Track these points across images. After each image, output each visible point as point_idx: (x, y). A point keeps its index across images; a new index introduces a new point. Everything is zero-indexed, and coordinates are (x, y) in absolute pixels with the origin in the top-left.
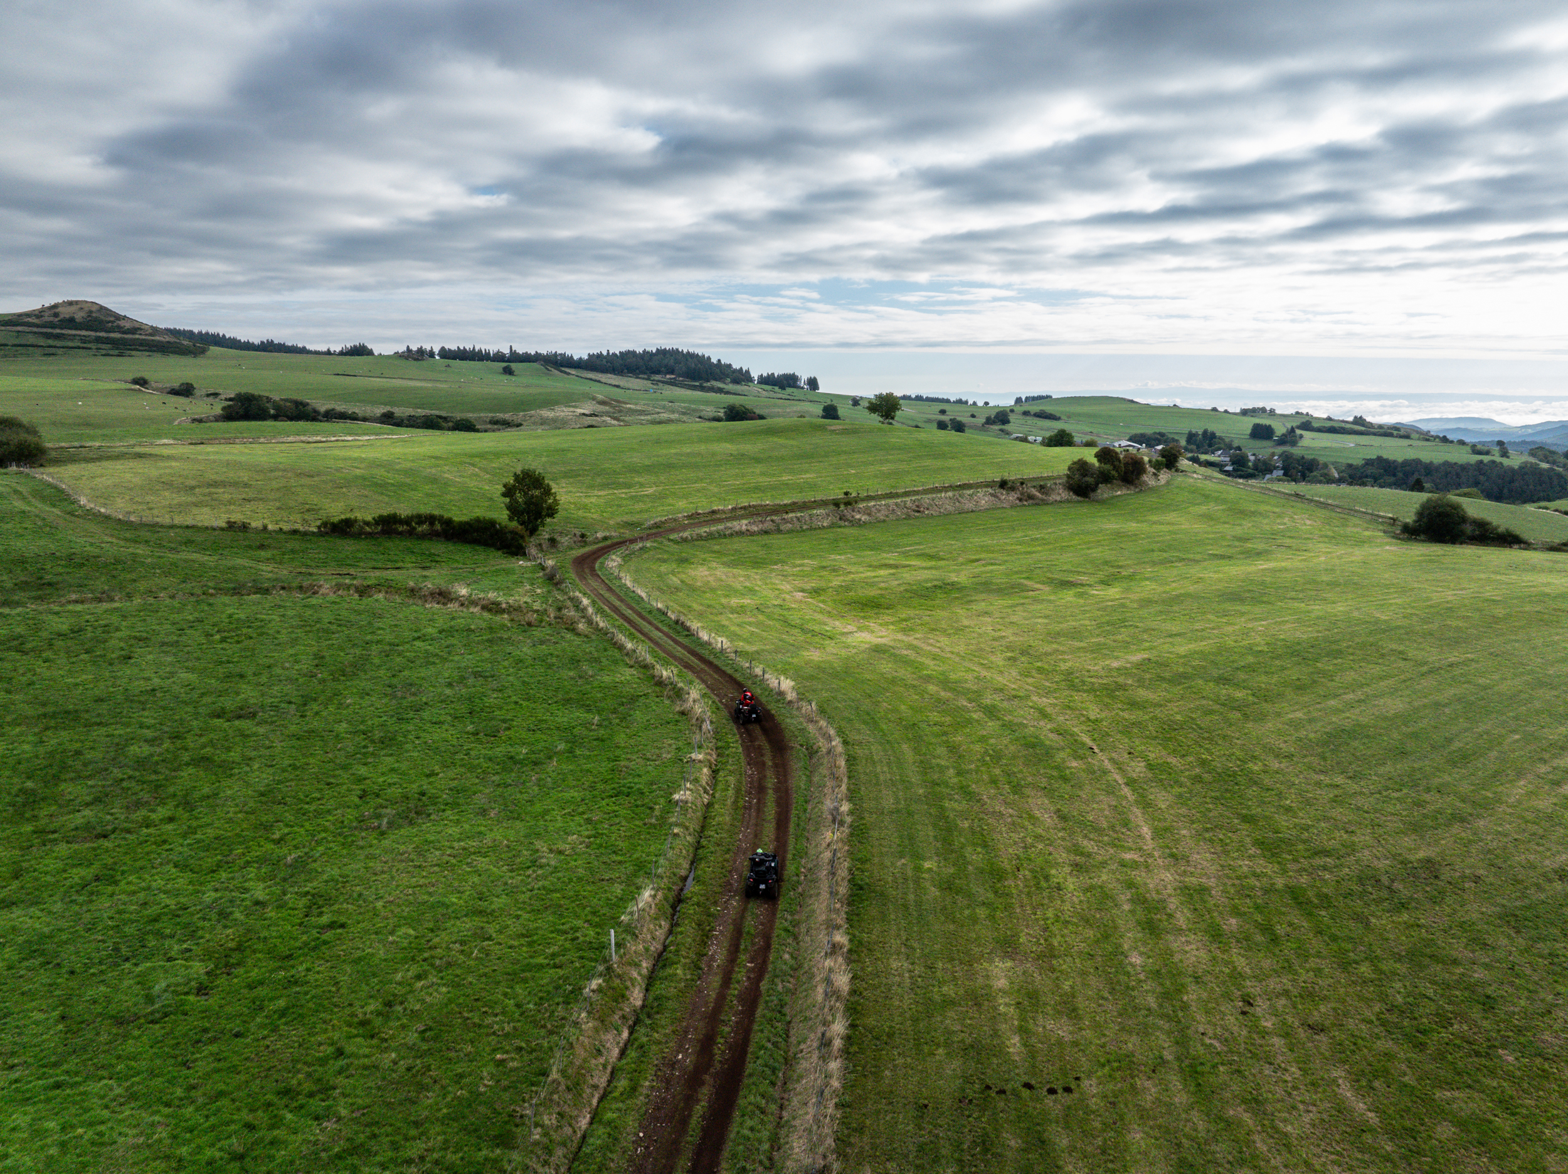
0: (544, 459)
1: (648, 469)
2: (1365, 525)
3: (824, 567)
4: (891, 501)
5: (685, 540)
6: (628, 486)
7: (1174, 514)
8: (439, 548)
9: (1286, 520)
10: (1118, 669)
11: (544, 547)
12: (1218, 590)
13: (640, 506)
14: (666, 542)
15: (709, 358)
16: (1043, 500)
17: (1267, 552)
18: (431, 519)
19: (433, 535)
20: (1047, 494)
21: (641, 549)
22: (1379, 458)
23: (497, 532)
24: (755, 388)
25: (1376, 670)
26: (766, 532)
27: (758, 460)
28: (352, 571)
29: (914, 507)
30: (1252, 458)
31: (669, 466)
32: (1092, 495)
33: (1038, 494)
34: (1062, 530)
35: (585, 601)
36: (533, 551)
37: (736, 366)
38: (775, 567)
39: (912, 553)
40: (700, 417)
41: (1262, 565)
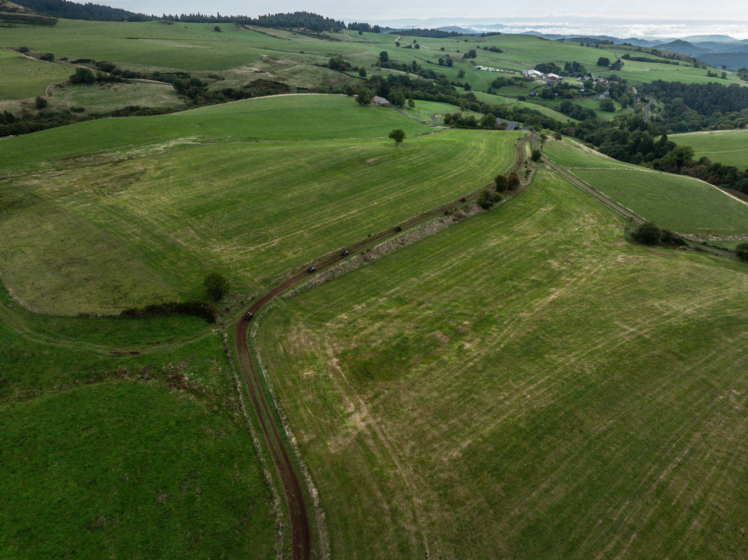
1: (276, 219)
2: (618, 221)
3: (350, 323)
5: (289, 298)
6: (266, 238)
9: (580, 220)
11: (224, 314)
12: (523, 338)
14: (280, 301)
15: (322, 17)
16: (465, 217)
17: (559, 275)
18: (171, 305)
20: (468, 212)
21: (268, 311)
22: (660, 81)
23: (202, 309)
24: (346, 34)
25: (564, 448)
26: (328, 281)
28: (137, 349)
30: (595, 83)
32: (491, 208)
35: (239, 384)
36: (219, 319)
38: (328, 324)
39: (393, 297)
40: (316, 65)
41: (552, 293)
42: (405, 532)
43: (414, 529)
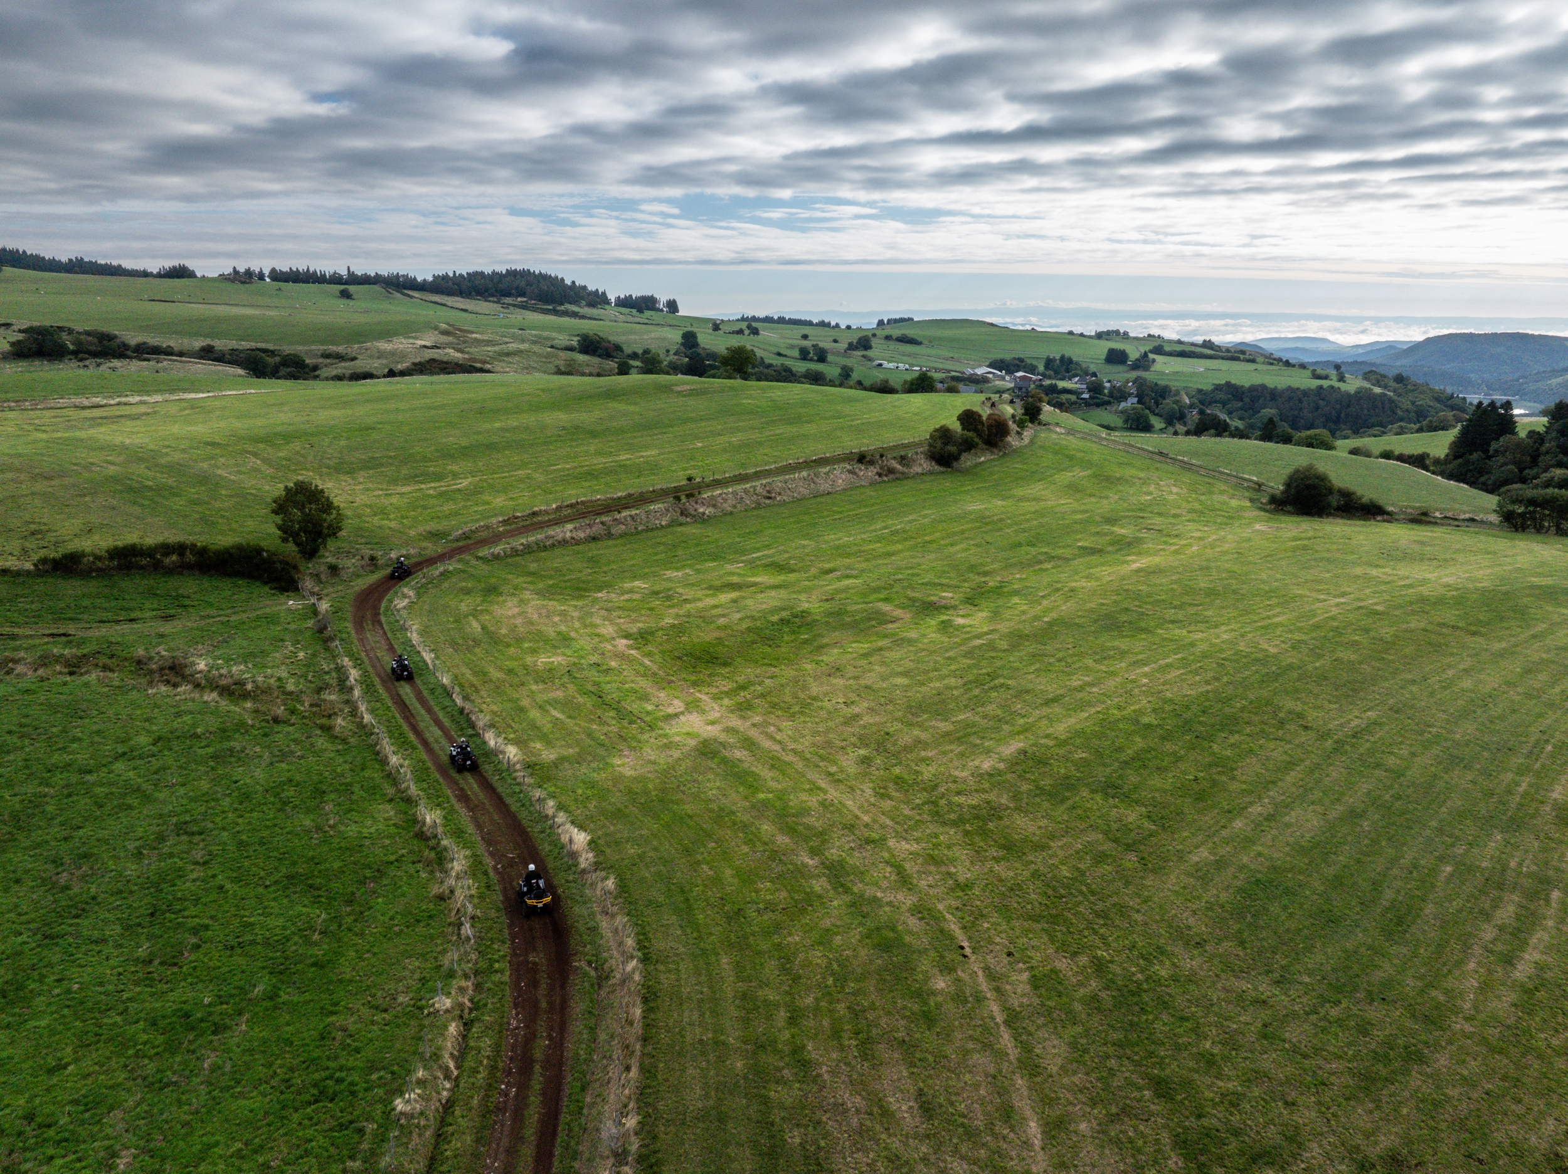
0: (343, 443)
1: (465, 452)
2: (1231, 491)
3: (657, 593)
4: (739, 488)
5: (497, 557)
6: (439, 477)
7: (1039, 486)
8: (190, 585)
9: (1152, 488)
10: (991, 775)
11: (323, 576)
12: (1091, 610)
13: (450, 507)
14: (474, 562)
15: (563, 280)
16: (903, 473)
17: (1138, 541)
18: (181, 548)
19: (183, 568)
20: (908, 466)
21: (442, 574)
22: (1228, 384)
23: (264, 561)
24: (611, 312)
25: (1278, 752)
26: (594, 539)
27: (594, 434)
28: (71, 628)
29: (765, 493)
30: (1108, 385)
31: (491, 447)
32: (955, 464)
33: (899, 467)
34: (925, 516)
35: (354, 674)
36: (308, 584)
37: (591, 288)
38: (600, 595)
39: (759, 563)
40: (552, 347)
41: (1134, 562)
42: (880, 906)
43: (906, 900)
